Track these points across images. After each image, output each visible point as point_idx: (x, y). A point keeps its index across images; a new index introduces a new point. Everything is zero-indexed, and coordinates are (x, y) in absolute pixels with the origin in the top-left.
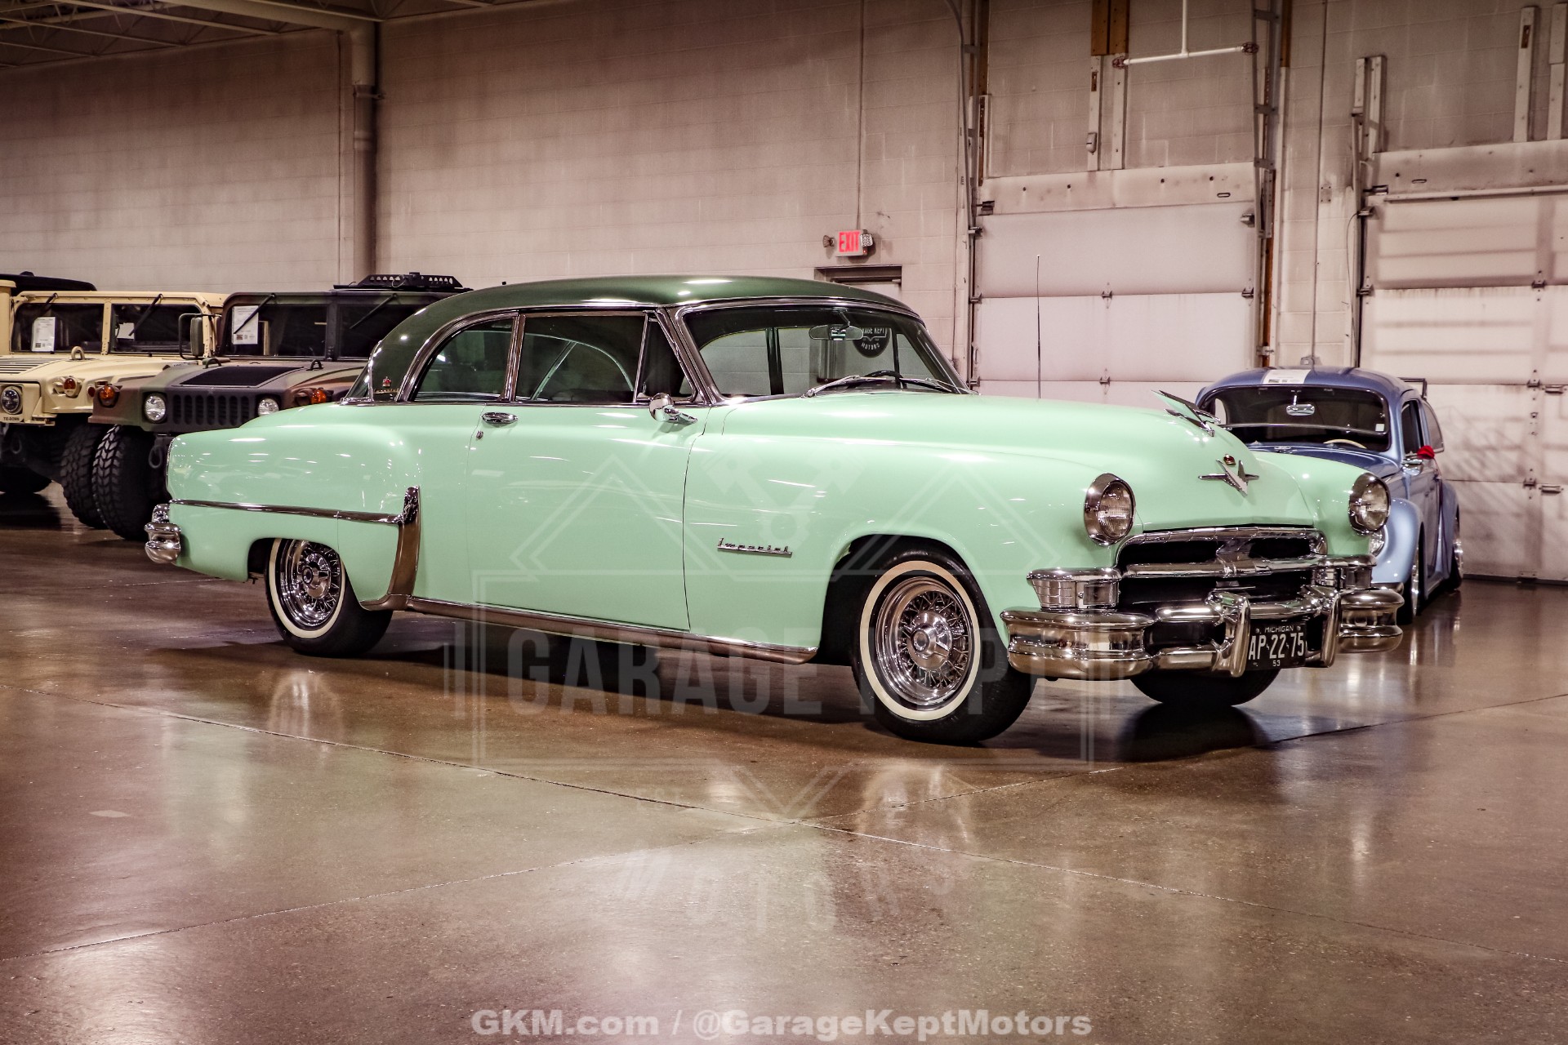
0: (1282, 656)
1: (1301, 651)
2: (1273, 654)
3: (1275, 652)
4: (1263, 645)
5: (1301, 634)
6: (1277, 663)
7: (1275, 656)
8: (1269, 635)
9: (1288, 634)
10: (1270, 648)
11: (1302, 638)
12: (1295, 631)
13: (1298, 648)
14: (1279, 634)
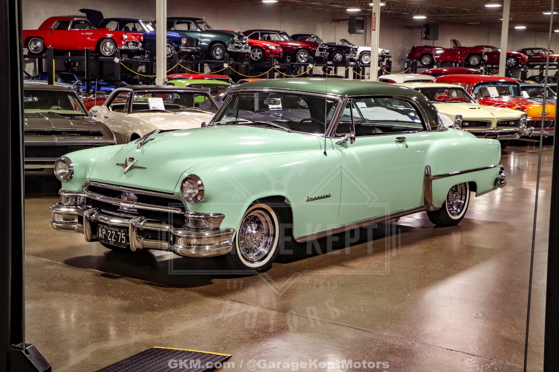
0: (114, 240)
1: (124, 241)
2: (109, 238)
3: (111, 237)
4: (104, 233)
5: (123, 234)
6: (112, 243)
7: (110, 239)
8: (107, 230)
9: (116, 232)
10: (108, 235)
11: (123, 236)
12: (120, 231)
13: (122, 239)
14: (111, 231)
